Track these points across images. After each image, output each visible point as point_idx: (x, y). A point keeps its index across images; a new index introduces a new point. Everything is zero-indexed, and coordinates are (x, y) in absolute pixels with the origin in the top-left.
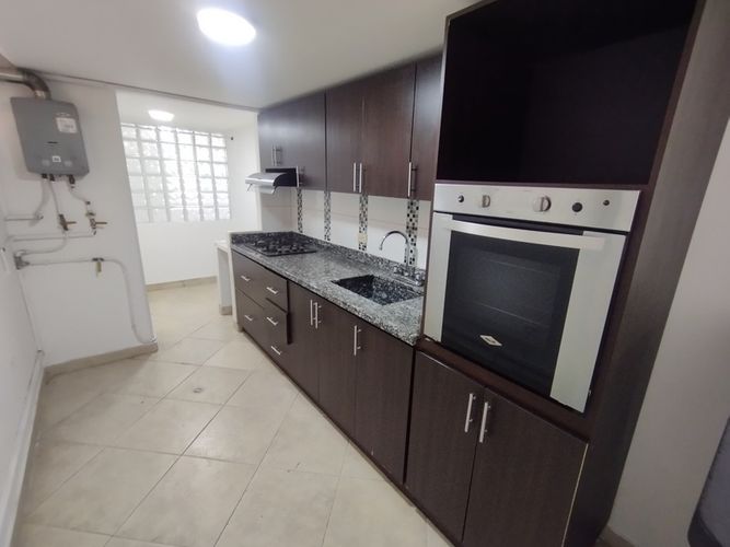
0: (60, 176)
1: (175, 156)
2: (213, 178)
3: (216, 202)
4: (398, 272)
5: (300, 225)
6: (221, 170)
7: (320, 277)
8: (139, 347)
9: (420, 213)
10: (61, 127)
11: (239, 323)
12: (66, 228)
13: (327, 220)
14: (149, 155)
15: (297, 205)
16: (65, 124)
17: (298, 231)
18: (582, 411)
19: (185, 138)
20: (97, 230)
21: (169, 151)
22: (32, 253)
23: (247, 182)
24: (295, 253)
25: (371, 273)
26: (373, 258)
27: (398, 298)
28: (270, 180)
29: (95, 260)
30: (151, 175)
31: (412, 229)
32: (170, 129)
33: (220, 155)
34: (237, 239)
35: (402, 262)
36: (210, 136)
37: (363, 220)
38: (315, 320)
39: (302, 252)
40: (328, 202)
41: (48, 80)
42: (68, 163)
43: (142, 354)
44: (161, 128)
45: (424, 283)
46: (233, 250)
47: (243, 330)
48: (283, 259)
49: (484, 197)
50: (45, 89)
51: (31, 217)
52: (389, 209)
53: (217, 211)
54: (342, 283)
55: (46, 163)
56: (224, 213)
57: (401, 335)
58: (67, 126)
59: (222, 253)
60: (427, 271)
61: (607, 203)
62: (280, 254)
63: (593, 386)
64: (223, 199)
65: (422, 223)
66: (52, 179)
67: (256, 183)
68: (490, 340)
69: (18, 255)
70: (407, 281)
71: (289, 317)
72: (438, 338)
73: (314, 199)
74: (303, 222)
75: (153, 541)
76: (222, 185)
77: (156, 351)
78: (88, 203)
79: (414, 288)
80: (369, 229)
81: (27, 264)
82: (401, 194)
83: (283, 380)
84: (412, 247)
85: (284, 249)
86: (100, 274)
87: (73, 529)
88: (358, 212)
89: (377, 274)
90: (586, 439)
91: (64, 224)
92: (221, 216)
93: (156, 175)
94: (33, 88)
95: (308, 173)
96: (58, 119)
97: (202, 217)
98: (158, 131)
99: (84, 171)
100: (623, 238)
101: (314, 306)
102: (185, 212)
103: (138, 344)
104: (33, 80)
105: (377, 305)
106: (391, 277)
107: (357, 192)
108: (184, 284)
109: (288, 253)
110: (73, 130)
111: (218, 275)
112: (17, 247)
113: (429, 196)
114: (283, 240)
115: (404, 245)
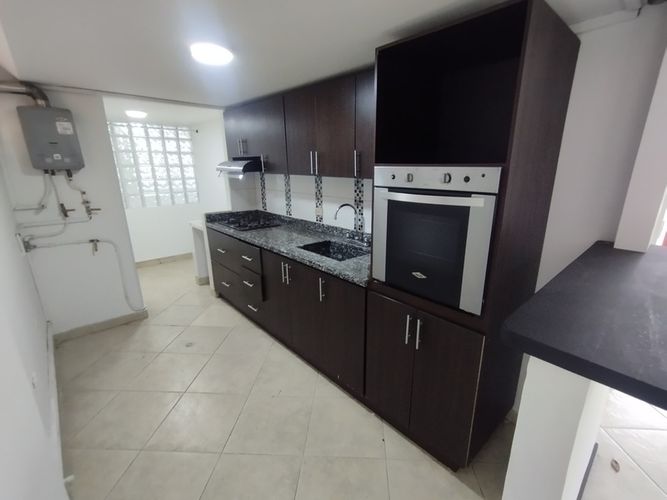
0: (59, 171)
1: (146, 149)
2: (182, 166)
3: (185, 188)
4: (350, 237)
5: (265, 204)
6: (187, 159)
7: (288, 244)
8: (132, 315)
9: (364, 189)
10: (60, 130)
11: (216, 290)
12: (66, 215)
13: (288, 198)
14: (123, 148)
15: (260, 188)
16: (63, 127)
17: (262, 210)
18: (479, 314)
19: (154, 133)
20: (93, 216)
21: (141, 144)
22: (39, 237)
23: (218, 169)
24: (263, 227)
25: (328, 239)
26: (329, 227)
27: (351, 256)
28: (239, 167)
29: (92, 241)
30: (126, 166)
31: (359, 202)
32: (140, 125)
33: (186, 146)
34: (211, 218)
35: (352, 229)
36: (177, 130)
37: (319, 197)
38: (286, 278)
39: (269, 226)
40: (287, 184)
41: (47, 90)
42: (67, 160)
43: (135, 320)
44: (132, 124)
45: (370, 244)
46: (208, 227)
47: (220, 296)
48: (254, 232)
49: (409, 175)
50: (45, 98)
51: (36, 207)
52: (340, 187)
53: (186, 196)
54: (306, 247)
55: (49, 160)
56: (193, 197)
57: (355, 280)
58: (66, 129)
59: (197, 232)
60: (372, 234)
61: (483, 176)
62: (251, 229)
63: (485, 297)
64: (191, 184)
65: (367, 196)
66: (53, 174)
67: (225, 170)
68: (418, 275)
69: (26, 240)
70: (357, 243)
71: (263, 278)
72: (383, 279)
73: (275, 182)
74: (267, 201)
75: (175, 450)
76: (190, 172)
77: (147, 317)
78: (84, 193)
79: (364, 249)
80: (324, 205)
81: (35, 247)
82: (349, 174)
83: (260, 333)
84: (360, 217)
85: (254, 224)
86: (96, 253)
87: (107, 449)
88: (314, 190)
89: (333, 240)
90: (483, 334)
91: (64, 212)
92: (190, 201)
93: (131, 166)
94: (34, 98)
95: (271, 160)
96: (57, 123)
97: (173, 203)
98: (129, 127)
99: (80, 165)
100: (494, 197)
101: (285, 267)
102: (158, 198)
103: (132, 312)
104: (35, 91)
105: (335, 261)
106: (345, 241)
107: (314, 174)
108: (160, 262)
109: (256, 228)
110: (70, 132)
111: (193, 251)
112: (26, 233)
113: (371, 176)
114: (251, 217)
115: (354, 216)
